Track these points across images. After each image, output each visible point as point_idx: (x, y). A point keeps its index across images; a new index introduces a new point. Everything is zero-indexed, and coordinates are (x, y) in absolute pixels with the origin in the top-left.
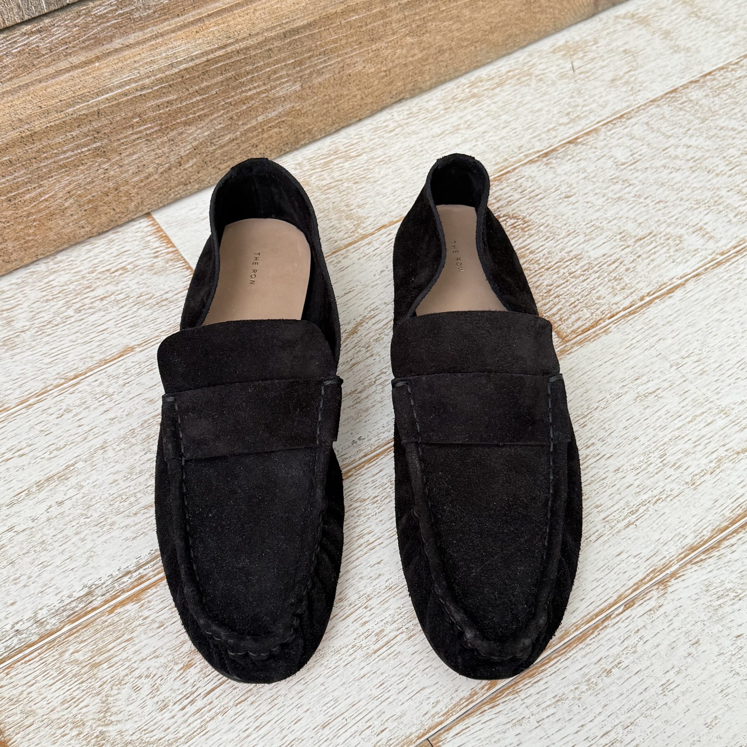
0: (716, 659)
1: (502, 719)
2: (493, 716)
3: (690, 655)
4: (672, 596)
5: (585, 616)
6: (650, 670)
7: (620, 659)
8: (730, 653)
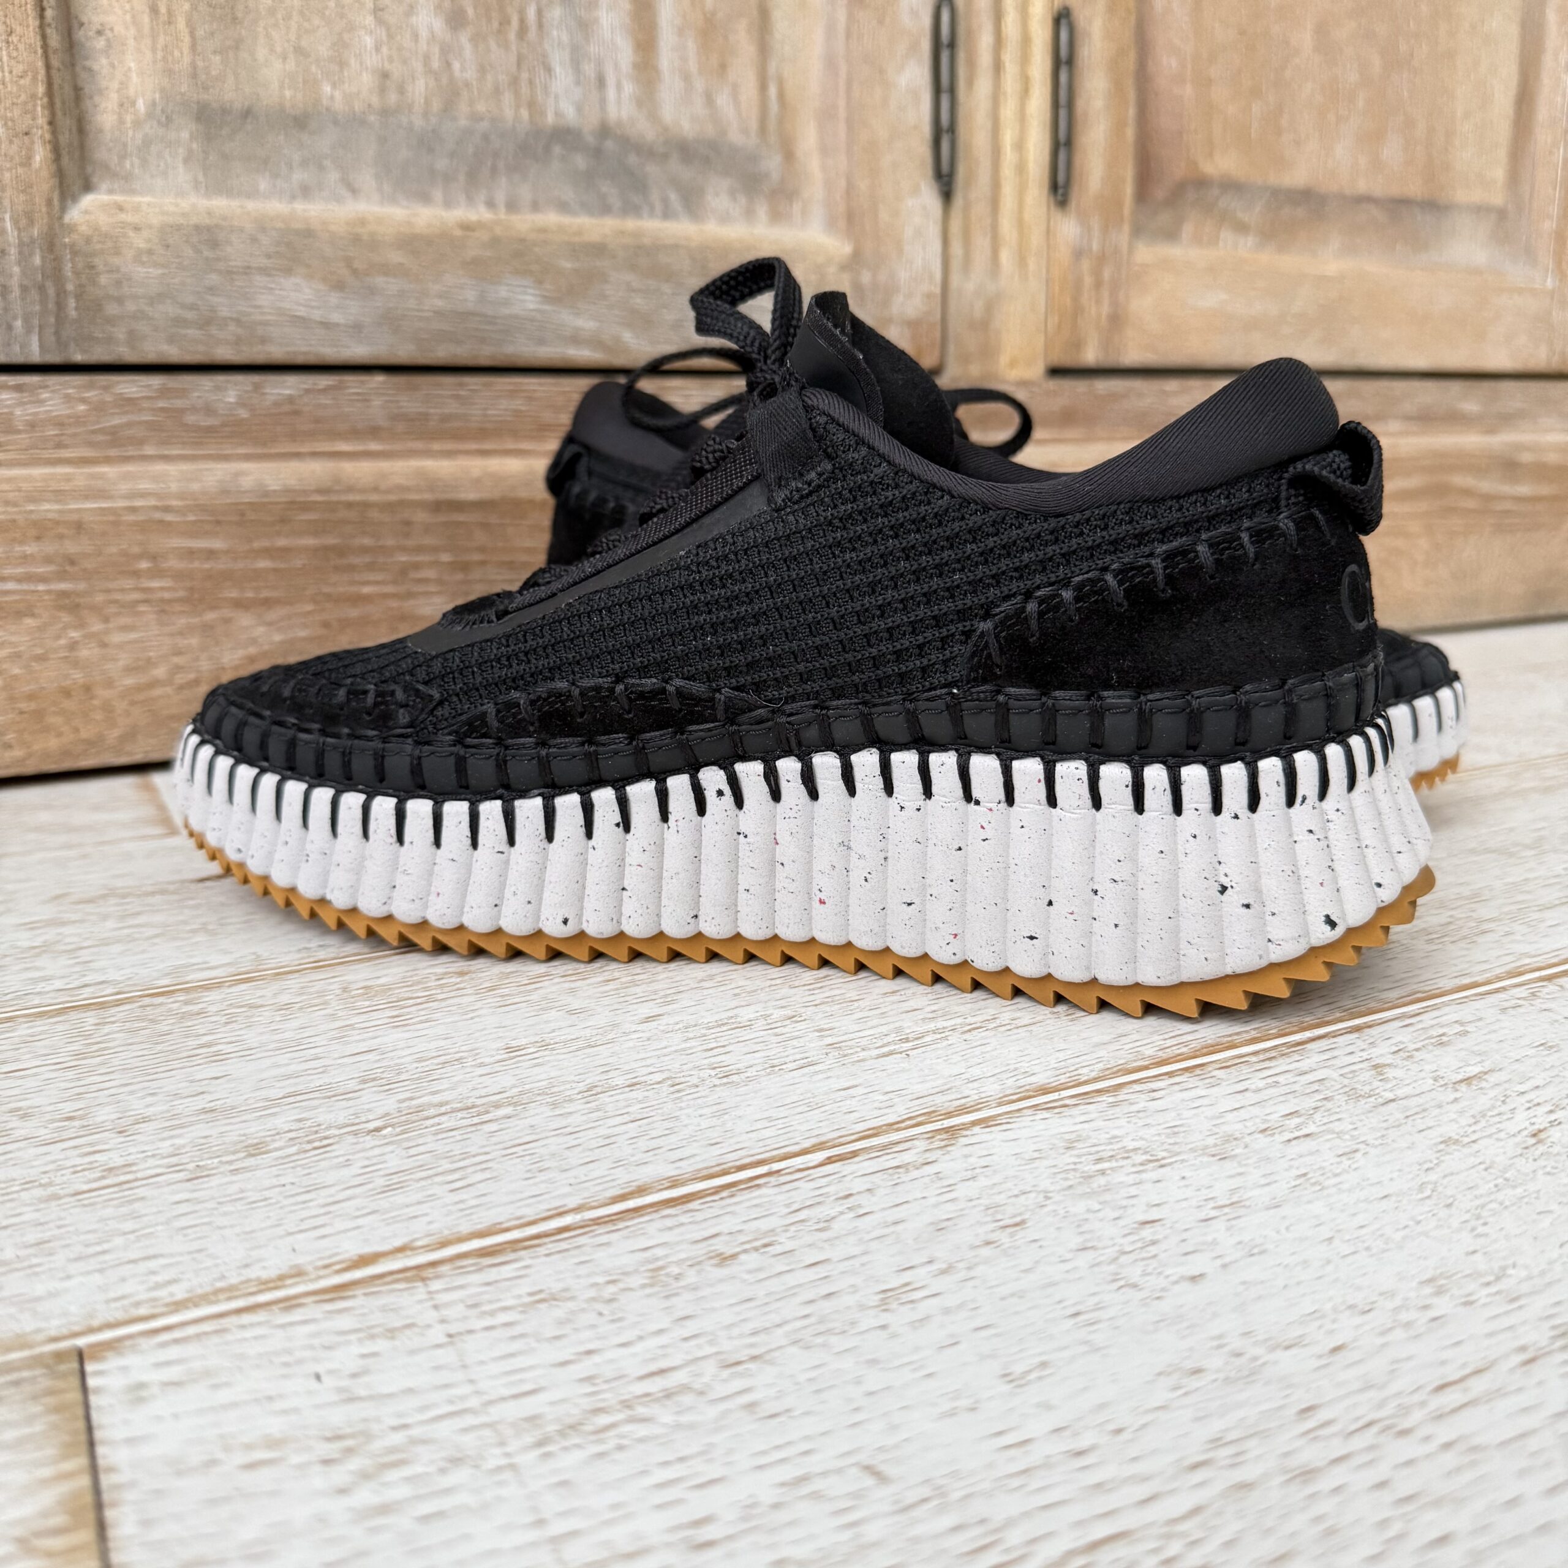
0: (1069, 1256)
1: (345, 1322)
2: (319, 1316)
3: (988, 1243)
4: (966, 1150)
5: (707, 1168)
6: (856, 1262)
7: (774, 1239)
8: (1117, 1248)
